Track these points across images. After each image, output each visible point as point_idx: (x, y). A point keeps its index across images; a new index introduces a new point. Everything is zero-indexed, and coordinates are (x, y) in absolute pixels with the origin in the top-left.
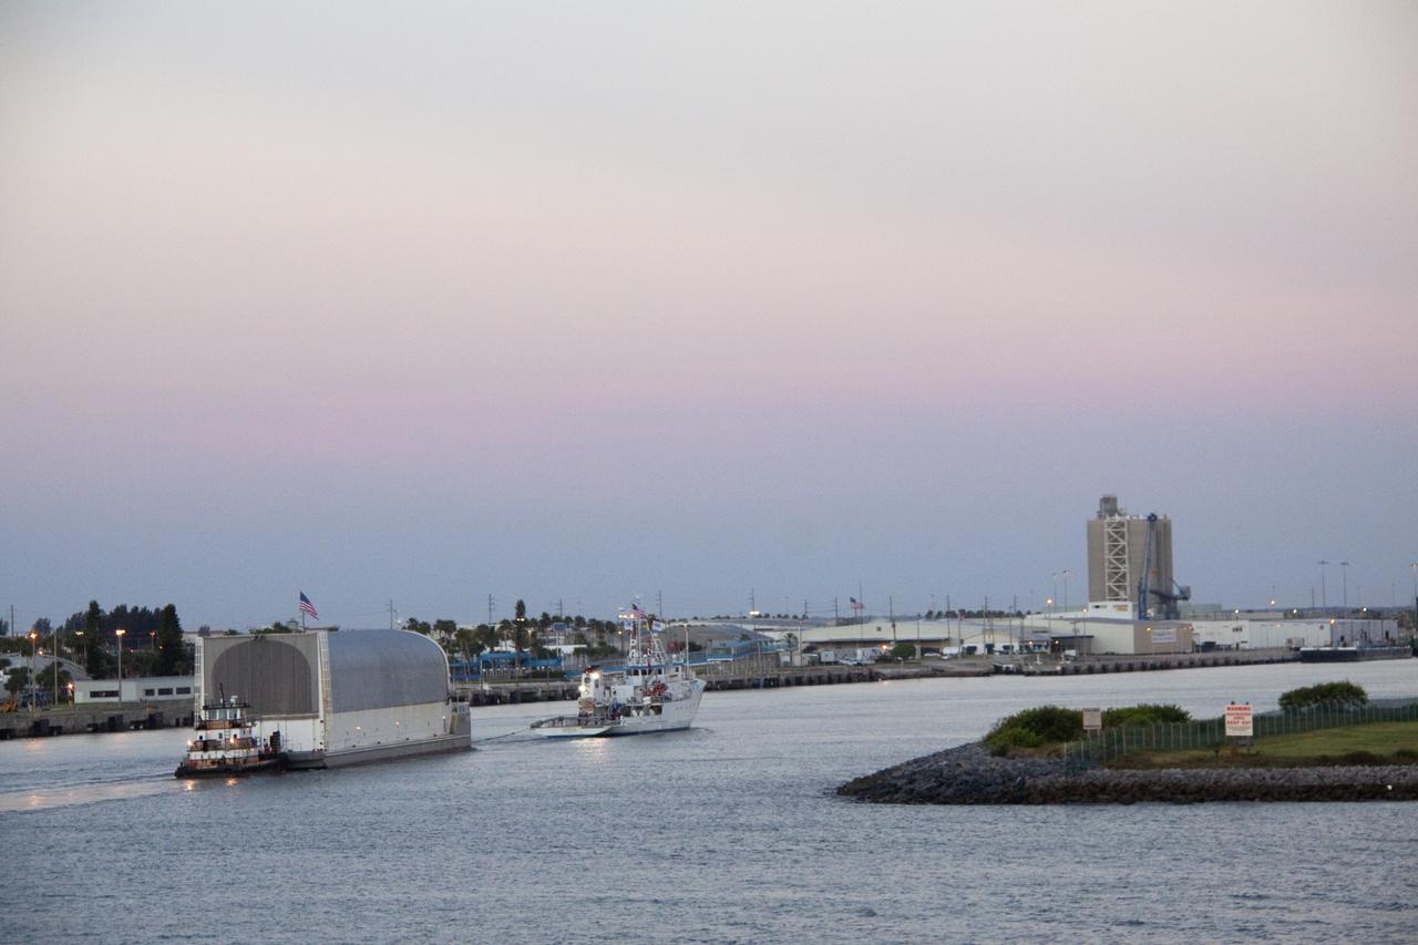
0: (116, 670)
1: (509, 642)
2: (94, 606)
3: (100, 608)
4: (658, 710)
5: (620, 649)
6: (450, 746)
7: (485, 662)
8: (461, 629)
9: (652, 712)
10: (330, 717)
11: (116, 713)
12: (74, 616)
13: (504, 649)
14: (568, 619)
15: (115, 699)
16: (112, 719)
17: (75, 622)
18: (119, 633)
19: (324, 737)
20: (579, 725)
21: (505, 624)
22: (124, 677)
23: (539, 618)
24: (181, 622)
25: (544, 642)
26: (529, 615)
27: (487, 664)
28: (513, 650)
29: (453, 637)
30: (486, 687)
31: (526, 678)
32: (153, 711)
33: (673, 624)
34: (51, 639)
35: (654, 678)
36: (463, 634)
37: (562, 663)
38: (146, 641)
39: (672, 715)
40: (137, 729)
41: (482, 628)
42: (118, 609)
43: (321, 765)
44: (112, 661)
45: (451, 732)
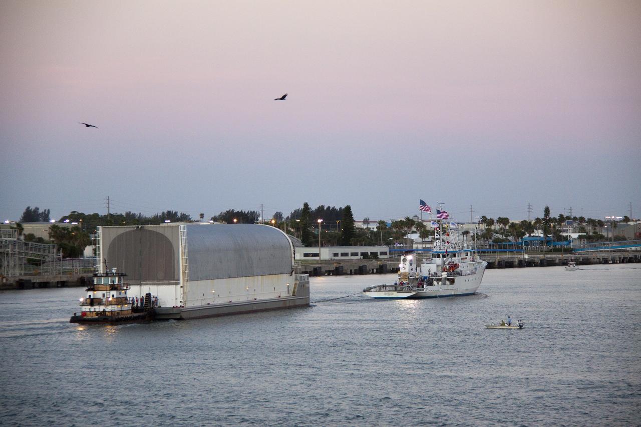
0: (318, 242)
1: (540, 231)
2: (306, 205)
3: (309, 206)
4: (452, 282)
5: (606, 236)
6: (291, 304)
7: (525, 242)
8: (512, 223)
9: (448, 282)
10: (188, 285)
11: (317, 265)
12: (295, 211)
13: (537, 235)
14: (575, 218)
15: (317, 258)
16: (315, 269)
17: (296, 214)
18: (320, 221)
19: (183, 298)
20: (396, 290)
21: (538, 220)
22: (322, 246)
23: (558, 218)
24: (353, 216)
25: (561, 231)
26: (552, 215)
27: (527, 243)
28: (542, 236)
29: (507, 227)
30: (526, 256)
31: (550, 252)
32: (338, 266)
33: (638, 222)
34: (283, 223)
35: (450, 260)
36: (513, 225)
37: (571, 243)
38: (335, 226)
39: (462, 285)
40: (329, 275)
41: (524, 222)
42: (319, 208)
43: (179, 317)
44: (315, 237)
45: (294, 295)
